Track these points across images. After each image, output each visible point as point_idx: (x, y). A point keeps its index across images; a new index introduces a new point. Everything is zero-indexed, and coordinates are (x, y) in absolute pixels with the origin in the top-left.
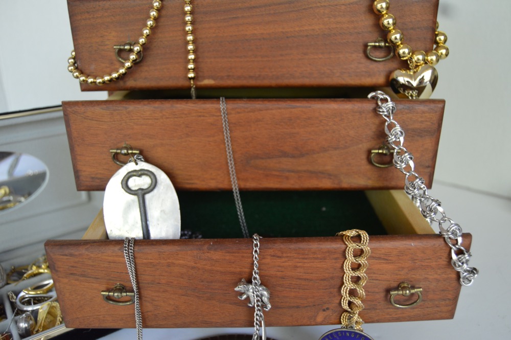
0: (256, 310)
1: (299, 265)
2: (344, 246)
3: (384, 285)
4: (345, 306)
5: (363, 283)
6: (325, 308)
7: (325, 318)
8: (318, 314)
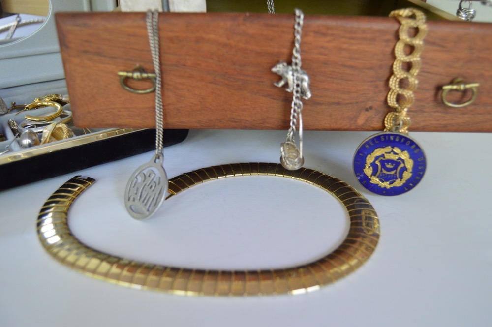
0: (294, 98)
1: (345, 46)
2: (396, 26)
3: (435, 80)
4: (392, 101)
5: (415, 71)
6: (368, 106)
7: (367, 121)
8: (360, 114)
